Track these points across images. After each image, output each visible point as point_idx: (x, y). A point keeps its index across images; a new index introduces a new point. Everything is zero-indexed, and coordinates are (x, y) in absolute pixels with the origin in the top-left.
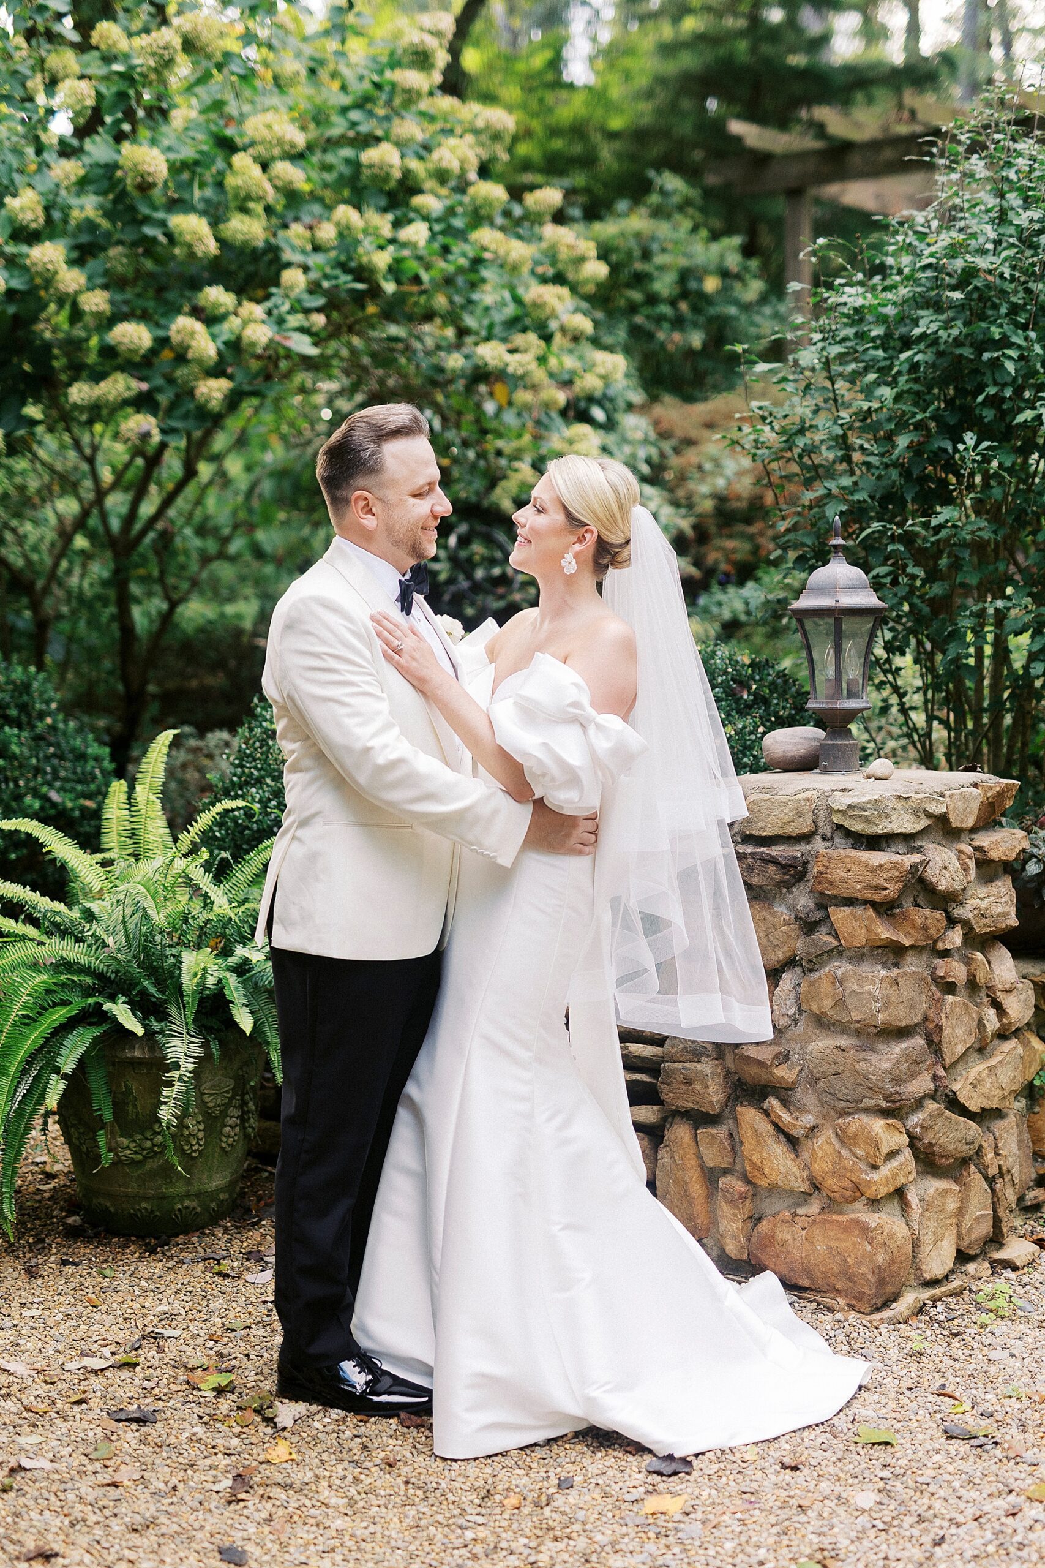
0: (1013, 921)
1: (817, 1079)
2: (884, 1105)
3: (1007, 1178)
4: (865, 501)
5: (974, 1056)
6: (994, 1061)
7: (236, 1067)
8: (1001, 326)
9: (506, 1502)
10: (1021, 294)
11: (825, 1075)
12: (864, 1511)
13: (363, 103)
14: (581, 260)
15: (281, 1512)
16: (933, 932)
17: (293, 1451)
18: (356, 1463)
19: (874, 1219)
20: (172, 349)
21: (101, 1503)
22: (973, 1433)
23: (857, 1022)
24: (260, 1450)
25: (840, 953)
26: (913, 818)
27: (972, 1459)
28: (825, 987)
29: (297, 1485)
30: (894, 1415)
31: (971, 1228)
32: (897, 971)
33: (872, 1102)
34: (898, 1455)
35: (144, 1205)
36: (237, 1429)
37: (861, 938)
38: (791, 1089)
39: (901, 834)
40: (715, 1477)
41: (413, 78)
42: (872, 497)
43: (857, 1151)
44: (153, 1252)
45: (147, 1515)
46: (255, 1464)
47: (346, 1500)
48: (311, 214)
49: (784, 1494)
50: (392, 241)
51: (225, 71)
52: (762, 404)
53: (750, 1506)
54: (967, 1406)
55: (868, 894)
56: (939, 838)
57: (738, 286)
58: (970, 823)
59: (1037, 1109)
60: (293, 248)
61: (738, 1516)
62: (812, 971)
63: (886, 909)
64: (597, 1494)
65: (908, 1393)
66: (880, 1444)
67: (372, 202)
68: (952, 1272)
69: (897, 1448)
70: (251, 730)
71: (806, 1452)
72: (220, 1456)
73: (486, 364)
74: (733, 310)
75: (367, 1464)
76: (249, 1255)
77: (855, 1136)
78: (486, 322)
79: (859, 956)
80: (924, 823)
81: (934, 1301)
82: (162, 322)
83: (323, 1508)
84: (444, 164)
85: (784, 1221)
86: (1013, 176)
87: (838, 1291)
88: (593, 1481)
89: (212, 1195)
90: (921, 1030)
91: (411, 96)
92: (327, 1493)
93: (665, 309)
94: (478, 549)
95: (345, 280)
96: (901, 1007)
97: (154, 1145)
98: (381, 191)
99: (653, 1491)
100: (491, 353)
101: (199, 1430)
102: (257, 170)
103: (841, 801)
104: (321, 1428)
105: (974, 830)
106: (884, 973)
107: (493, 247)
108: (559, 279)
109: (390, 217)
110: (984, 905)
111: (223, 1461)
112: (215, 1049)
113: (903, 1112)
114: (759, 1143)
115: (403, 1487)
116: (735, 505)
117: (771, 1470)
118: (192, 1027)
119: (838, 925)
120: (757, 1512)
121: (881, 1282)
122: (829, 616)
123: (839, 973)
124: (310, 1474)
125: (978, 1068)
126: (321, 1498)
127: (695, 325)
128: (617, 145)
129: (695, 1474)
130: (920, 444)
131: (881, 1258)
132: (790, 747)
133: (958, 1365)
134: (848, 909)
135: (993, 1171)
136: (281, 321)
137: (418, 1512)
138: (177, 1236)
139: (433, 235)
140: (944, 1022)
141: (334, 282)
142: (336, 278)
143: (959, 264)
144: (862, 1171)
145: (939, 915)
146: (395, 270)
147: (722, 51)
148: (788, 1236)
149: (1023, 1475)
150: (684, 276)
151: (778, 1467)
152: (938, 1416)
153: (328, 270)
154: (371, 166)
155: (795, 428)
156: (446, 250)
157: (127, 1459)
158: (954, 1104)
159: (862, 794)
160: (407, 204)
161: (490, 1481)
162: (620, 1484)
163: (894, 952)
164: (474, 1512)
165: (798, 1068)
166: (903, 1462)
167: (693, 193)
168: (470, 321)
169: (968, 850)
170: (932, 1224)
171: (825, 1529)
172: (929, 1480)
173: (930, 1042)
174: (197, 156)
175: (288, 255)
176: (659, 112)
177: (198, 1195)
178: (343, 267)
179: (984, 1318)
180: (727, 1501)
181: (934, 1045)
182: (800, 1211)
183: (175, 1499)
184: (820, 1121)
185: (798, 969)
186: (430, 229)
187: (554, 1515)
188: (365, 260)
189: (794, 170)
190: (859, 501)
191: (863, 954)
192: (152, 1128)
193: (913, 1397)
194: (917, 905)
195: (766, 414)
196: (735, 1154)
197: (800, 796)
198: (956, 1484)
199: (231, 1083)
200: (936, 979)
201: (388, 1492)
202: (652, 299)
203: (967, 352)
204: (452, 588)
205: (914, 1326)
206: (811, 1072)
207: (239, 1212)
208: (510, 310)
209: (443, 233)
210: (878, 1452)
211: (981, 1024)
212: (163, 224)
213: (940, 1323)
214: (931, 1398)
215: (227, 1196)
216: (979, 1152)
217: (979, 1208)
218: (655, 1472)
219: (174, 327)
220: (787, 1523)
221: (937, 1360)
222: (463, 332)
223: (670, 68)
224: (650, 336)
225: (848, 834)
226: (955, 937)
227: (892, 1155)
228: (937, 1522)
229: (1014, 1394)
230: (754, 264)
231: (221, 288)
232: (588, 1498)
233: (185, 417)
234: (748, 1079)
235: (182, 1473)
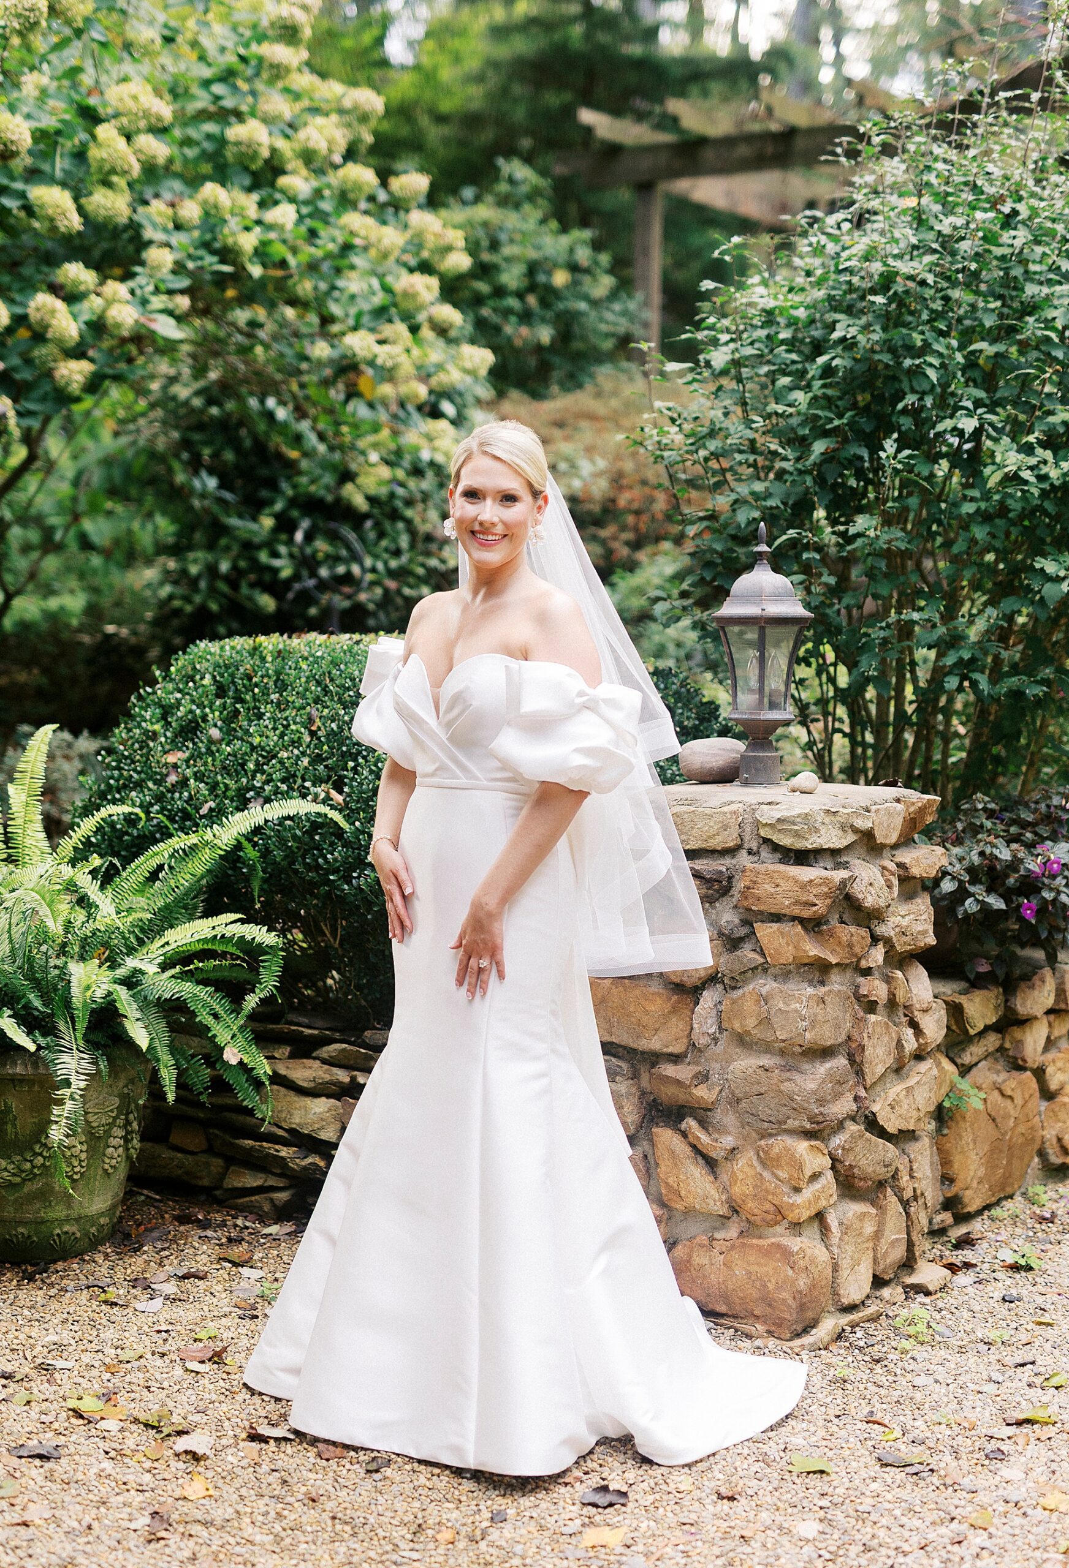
0: (932, 940)
1: (738, 1101)
2: (808, 1126)
3: (921, 1201)
4: (777, 507)
5: (891, 1076)
6: (911, 1082)
7: (121, 1084)
8: (922, 333)
9: (438, 1537)
10: (940, 302)
11: (747, 1096)
12: (808, 1541)
13: (228, 76)
14: (448, 249)
15: (205, 1550)
16: (857, 949)
17: (210, 1486)
18: (278, 1498)
19: (795, 1243)
20: (29, 327)
21: (13, 1544)
22: (909, 1461)
23: (783, 1041)
24: (174, 1486)
25: (765, 970)
26: (840, 833)
27: (909, 1486)
28: (749, 1005)
29: (218, 1522)
30: (824, 1443)
31: (886, 1252)
32: (823, 989)
33: (797, 1123)
34: (834, 1484)
35: (21, 1230)
36: (148, 1464)
37: (787, 954)
38: (710, 1110)
39: (829, 849)
40: (651, 1508)
41: (280, 53)
42: (785, 504)
43: (780, 1173)
44: (31, 1279)
45: (64, 1555)
46: (170, 1500)
47: (271, 1537)
48: (172, 190)
49: (726, 1524)
50: (259, 222)
51: (85, 37)
52: (670, 404)
53: (691, 1538)
54: (898, 1433)
55: (797, 911)
56: (864, 854)
57: (587, 279)
58: (893, 839)
59: (945, 1131)
60: (155, 226)
61: (681, 1547)
62: (734, 988)
63: (813, 925)
64: (532, 1527)
65: (836, 1421)
66: (815, 1472)
67: (236, 180)
68: (868, 1297)
69: (833, 1476)
70: (129, 730)
71: (741, 1482)
72: (133, 1492)
73: (354, 355)
74: (583, 306)
75: (289, 1499)
76: (134, 1283)
77: (779, 1158)
78: (353, 311)
79: (785, 974)
80: (851, 838)
81: (852, 1327)
82: (18, 297)
83: (249, 1546)
84: (312, 145)
85: (702, 1246)
86: (933, 180)
87: (757, 1317)
88: (527, 1514)
89: (92, 1220)
90: (843, 1050)
91: (278, 72)
92: (250, 1530)
93: (512, 302)
94: (322, 546)
95: (210, 260)
96: (826, 1026)
97: (34, 1167)
98: (246, 169)
99: (591, 1523)
100: (360, 343)
101: (107, 1465)
102: (122, 142)
103: (769, 815)
104: (235, 1462)
105: (895, 847)
106: (810, 991)
107: (363, 233)
108: (425, 268)
109: (255, 197)
110: (905, 922)
111: (138, 1499)
112: (103, 1065)
113: (825, 1134)
114: (676, 1164)
115: (329, 1522)
116: (588, 507)
117: (708, 1501)
118: (81, 1043)
119: (764, 942)
120: (699, 1543)
121: (802, 1308)
122: (753, 624)
123: (764, 991)
124: (230, 1510)
125: (895, 1089)
126: (246, 1535)
127: (543, 320)
128: (445, 130)
129: (631, 1505)
130: (834, 450)
131: (802, 1283)
132: (708, 759)
133: (883, 1392)
134: (775, 926)
135: (908, 1194)
136: (144, 302)
137: (349, 1548)
138: (55, 1262)
139: (301, 219)
140: (866, 1042)
141: (199, 263)
142: (201, 258)
143: (876, 267)
144: (784, 1193)
145: (864, 932)
146: (261, 253)
147: (557, 37)
148: (705, 1261)
149: (963, 1503)
150: (533, 269)
151: (715, 1497)
152: (870, 1443)
153: (192, 251)
154: (238, 144)
155: (705, 430)
156: (313, 234)
157: (34, 1497)
158: (873, 1125)
159: (791, 808)
160: (272, 184)
161: (420, 1515)
162: (556, 1517)
163: (820, 970)
164: (408, 1547)
165: (718, 1089)
166: (840, 1491)
167: (543, 183)
168: (335, 309)
169: (892, 866)
170: (850, 1249)
171: (771, 1560)
172: (870, 1509)
173: (852, 1060)
174: (59, 126)
175: (148, 234)
176: (490, 96)
177: (78, 1219)
178: (207, 245)
179: (905, 1344)
180: (667, 1533)
181: (857, 1065)
182: (717, 1235)
183: (91, 1538)
184: (740, 1143)
185: (720, 987)
186: (298, 212)
187: (491, 1550)
188: (230, 241)
189: (646, 163)
190: (771, 508)
191: (790, 972)
192: (33, 1150)
193: (841, 1424)
194: (842, 922)
195: (675, 416)
196: (649, 1176)
197: (725, 809)
198: (897, 1512)
199: (116, 1101)
200: (858, 997)
201: (315, 1528)
202: (500, 292)
203: (886, 358)
204: (297, 586)
205: (835, 1352)
206: (733, 1093)
207: (119, 1236)
208: (379, 299)
209: (311, 216)
210: (814, 1480)
211: (899, 1044)
212: (22, 195)
213: (860, 1349)
214: (860, 1425)
215: (107, 1220)
216: (895, 1176)
217: (894, 1231)
218: (590, 1504)
219: (32, 304)
220: (731, 1554)
221: (862, 1387)
222: (327, 320)
223: (504, 51)
224: (497, 329)
225: (776, 847)
226: (877, 955)
227: (815, 1177)
228: (883, 1551)
229: (944, 1420)
230: (605, 259)
231: (81, 265)
232: (524, 1531)
233: (43, 399)
234: (664, 1099)
235: (95, 1511)
